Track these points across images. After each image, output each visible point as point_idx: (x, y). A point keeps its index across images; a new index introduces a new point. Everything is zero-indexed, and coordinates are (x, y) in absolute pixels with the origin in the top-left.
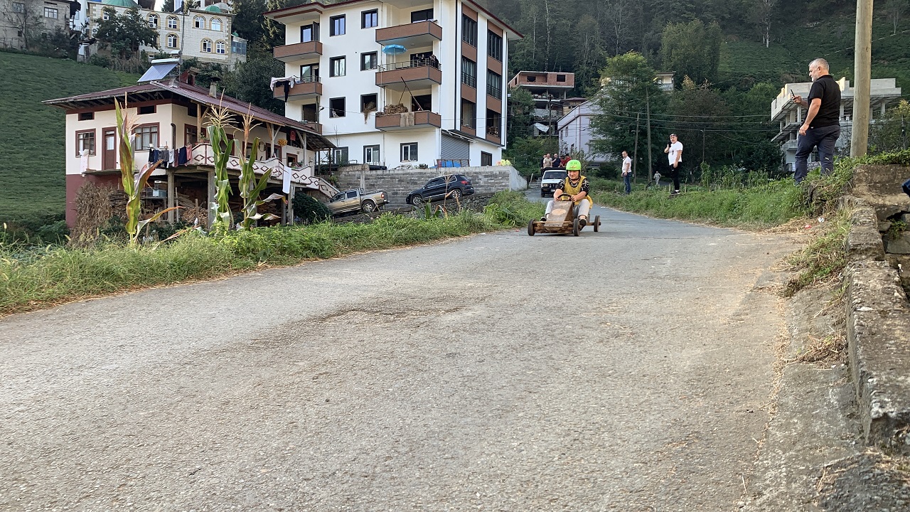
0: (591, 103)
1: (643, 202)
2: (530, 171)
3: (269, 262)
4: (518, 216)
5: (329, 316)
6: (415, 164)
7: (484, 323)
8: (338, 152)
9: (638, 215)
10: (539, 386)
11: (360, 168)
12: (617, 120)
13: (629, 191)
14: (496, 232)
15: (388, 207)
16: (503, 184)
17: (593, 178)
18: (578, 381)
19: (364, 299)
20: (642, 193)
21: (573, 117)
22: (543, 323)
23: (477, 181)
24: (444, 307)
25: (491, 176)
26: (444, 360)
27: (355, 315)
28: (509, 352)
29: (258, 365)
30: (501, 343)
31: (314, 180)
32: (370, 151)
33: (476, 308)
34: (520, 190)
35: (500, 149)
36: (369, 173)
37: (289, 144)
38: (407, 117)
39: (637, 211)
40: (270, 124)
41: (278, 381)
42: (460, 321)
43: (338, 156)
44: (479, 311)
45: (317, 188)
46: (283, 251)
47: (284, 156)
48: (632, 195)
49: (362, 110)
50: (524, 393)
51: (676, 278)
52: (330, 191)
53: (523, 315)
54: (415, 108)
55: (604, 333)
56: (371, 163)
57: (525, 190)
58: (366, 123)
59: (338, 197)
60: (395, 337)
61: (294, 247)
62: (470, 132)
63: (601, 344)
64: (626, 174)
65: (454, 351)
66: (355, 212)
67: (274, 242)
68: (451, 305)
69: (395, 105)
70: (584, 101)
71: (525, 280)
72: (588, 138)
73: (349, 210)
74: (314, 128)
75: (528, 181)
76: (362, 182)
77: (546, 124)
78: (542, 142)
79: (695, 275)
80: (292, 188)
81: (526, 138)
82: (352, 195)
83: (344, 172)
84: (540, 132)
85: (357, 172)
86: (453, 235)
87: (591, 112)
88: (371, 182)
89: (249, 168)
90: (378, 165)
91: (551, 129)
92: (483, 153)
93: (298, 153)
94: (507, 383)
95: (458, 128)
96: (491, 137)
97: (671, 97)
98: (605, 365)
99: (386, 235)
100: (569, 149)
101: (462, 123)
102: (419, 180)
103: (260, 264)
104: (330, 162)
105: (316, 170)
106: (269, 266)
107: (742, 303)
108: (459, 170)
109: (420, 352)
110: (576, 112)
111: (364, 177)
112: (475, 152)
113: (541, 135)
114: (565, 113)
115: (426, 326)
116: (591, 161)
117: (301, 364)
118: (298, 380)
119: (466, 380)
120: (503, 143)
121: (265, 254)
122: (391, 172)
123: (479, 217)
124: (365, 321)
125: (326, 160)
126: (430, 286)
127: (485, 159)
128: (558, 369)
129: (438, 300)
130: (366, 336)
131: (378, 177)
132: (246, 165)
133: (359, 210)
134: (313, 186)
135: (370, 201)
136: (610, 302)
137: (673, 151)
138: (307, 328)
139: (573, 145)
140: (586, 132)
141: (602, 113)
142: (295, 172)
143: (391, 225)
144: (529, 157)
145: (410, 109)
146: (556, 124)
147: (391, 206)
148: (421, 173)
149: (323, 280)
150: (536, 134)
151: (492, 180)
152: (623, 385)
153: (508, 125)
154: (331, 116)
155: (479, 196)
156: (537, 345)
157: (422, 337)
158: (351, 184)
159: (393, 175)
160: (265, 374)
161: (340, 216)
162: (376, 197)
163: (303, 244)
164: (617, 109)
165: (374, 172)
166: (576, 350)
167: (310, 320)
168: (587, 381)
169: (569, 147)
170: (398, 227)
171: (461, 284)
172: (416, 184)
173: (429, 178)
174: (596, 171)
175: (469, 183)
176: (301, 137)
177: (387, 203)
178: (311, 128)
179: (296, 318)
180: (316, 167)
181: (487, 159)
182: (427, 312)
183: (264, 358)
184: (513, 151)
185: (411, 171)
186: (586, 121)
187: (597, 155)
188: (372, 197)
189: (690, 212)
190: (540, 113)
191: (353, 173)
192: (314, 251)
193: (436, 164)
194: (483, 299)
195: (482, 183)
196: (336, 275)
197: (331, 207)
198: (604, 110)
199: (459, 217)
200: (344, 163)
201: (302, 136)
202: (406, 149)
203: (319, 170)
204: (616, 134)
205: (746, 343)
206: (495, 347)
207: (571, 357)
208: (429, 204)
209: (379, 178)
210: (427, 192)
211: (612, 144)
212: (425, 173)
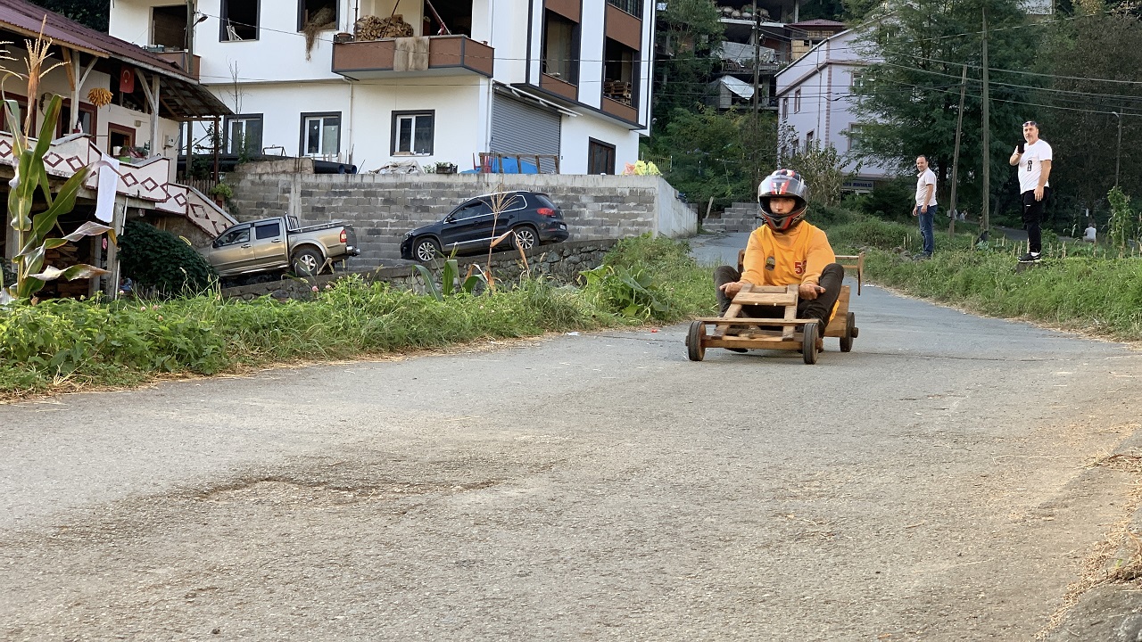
0: (854, 36)
1: (958, 278)
2: (706, 190)
3: (78, 377)
4: (659, 298)
5: (217, 489)
6: (425, 161)
7: (540, 510)
8: (237, 126)
9: (944, 306)
10: (627, 616)
11: (289, 166)
12: (916, 79)
13: (930, 247)
14: (605, 330)
15: (356, 263)
16: (640, 219)
17: (856, 214)
18: (701, 607)
19: (294, 458)
20: (958, 255)
21: (814, 68)
22: (661, 513)
23: (575, 208)
24: (462, 480)
25: (610, 199)
26: (450, 572)
27: (270, 489)
28: (581, 561)
29: (71, 571)
30: (568, 546)
31: (174, 191)
32: (317, 127)
33: (529, 481)
34: (680, 237)
35: (635, 136)
36: (311, 179)
37: (115, 101)
38: (411, 48)
39: (943, 298)
40: (71, 50)
41: (116, 600)
42: (491, 505)
43: (237, 136)
44: (536, 487)
45: (182, 210)
46: (109, 353)
47: (103, 130)
48: (936, 260)
49: (301, 27)
50: (594, 627)
51: (957, 438)
52: (214, 219)
53: (623, 497)
54: (430, 28)
55: (777, 533)
56: (319, 156)
57: (691, 236)
58: (309, 58)
59: (234, 236)
60: (354, 531)
61: (134, 344)
62: (564, 90)
63: (766, 550)
64: (924, 208)
65: (471, 556)
66: (274, 274)
67: (90, 334)
68: (479, 475)
69: (381, 17)
70: (838, 29)
71: (645, 432)
72: (846, 118)
73: (259, 268)
74: (179, 64)
75: (701, 217)
76: (295, 203)
77: (747, 79)
78: (739, 121)
79: (999, 432)
80: (120, 209)
81: (700, 112)
82: (268, 231)
83: (251, 175)
84: (735, 98)
85: (283, 177)
86: (501, 334)
87: (855, 57)
88: (317, 201)
89: (34, 161)
90: (335, 160)
91: (759, 92)
92: (593, 143)
93: (138, 123)
94: (568, 610)
95: (535, 81)
96: (613, 105)
97: (1044, 30)
98: (760, 584)
99: (346, 327)
100: (802, 144)
101: (544, 68)
102: (434, 201)
103: (57, 382)
104: (216, 148)
105: (181, 167)
106: (77, 386)
107: (1068, 487)
108: (531, 182)
109: (403, 556)
110: (819, 55)
111: (299, 189)
112: (575, 139)
113: (738, 106)
114: (796, 56)
115: (420, 513)
116: (851, 175)
117: (160, 571)
118: (157, 598)
119: (489, 604)
120: (642, 121)
121: (69, 359)
122: (367, 180)
123: (566, 294)
124: (294, 500)
125: (207, 143)
126: (436, 438)
127: (597, 156)
128: (669, 590)
129: (449, 466)
130: (295, 527)
131: (334, 191)
132: (27, 156)
133: (282, 270)
134: (171, 207)
135: (312, 248)
136: (808, 478)
137: (1030, 163)
138: (171, 510)
139: (810, 134)
140: (843, 104)
141: (882, 61)
142: (128, 170)
143: (358, 304)
144: (707, 158)
145: (417, 27)
146: (773, 82)
147: (363, 262)
148: (439, 185)
149: (203, 418)
150: (725, 102)
151: (612, 207)
152: (784, 617)
153: (657, 77)
154: (224, 37)
155: (579, 247)
156: (639, 550)
157: (409, 531)
158: (267, 205)
159: (370, 185)
160: (89, 587)
161: (237, 281)
162: (326, 238)
163: (156, 341)
164: (917, 52)
165: (324, 179)
166: (713, 559)
167: (175, 495)
168: (720, 609)
169: (802, 137)
170: (375, 311)
171: (504, 436)
172: (426, 210)
173: (459, 196)
174: (864, 199)
175: (557, 214)
176: (146, 87)
177: (353, 254)
178: (173, 65)
179: (146, 491)
180: (181, 159)
181: (602, 157)
182: (425, 487)
183: (83, 560)
184: (670, 142)
185: (416, 180)
186: (843, 79)
187: (866, 159)
188: (317, 238)
189: (1058, 302)
190: (735, 52)
191: (273, 178)
192: (180, 358)
193: (478, 163)
194: (548, 467)
195: (587, 214)
196: (231, 409)
197: (214, 260)
198: (885, 54)
199: (520, 295)
200: (252, 152)
201: (150, 84)
202: (406, 124)
203: (189, 167)
204: (912, 112)
205: (1037, 552)
206: (557, 552)
207: (699, 571)
208: (453, 261)
209: (335, 194)
210: (453, 230)
211: (904, 135)
212: (450, 186)
